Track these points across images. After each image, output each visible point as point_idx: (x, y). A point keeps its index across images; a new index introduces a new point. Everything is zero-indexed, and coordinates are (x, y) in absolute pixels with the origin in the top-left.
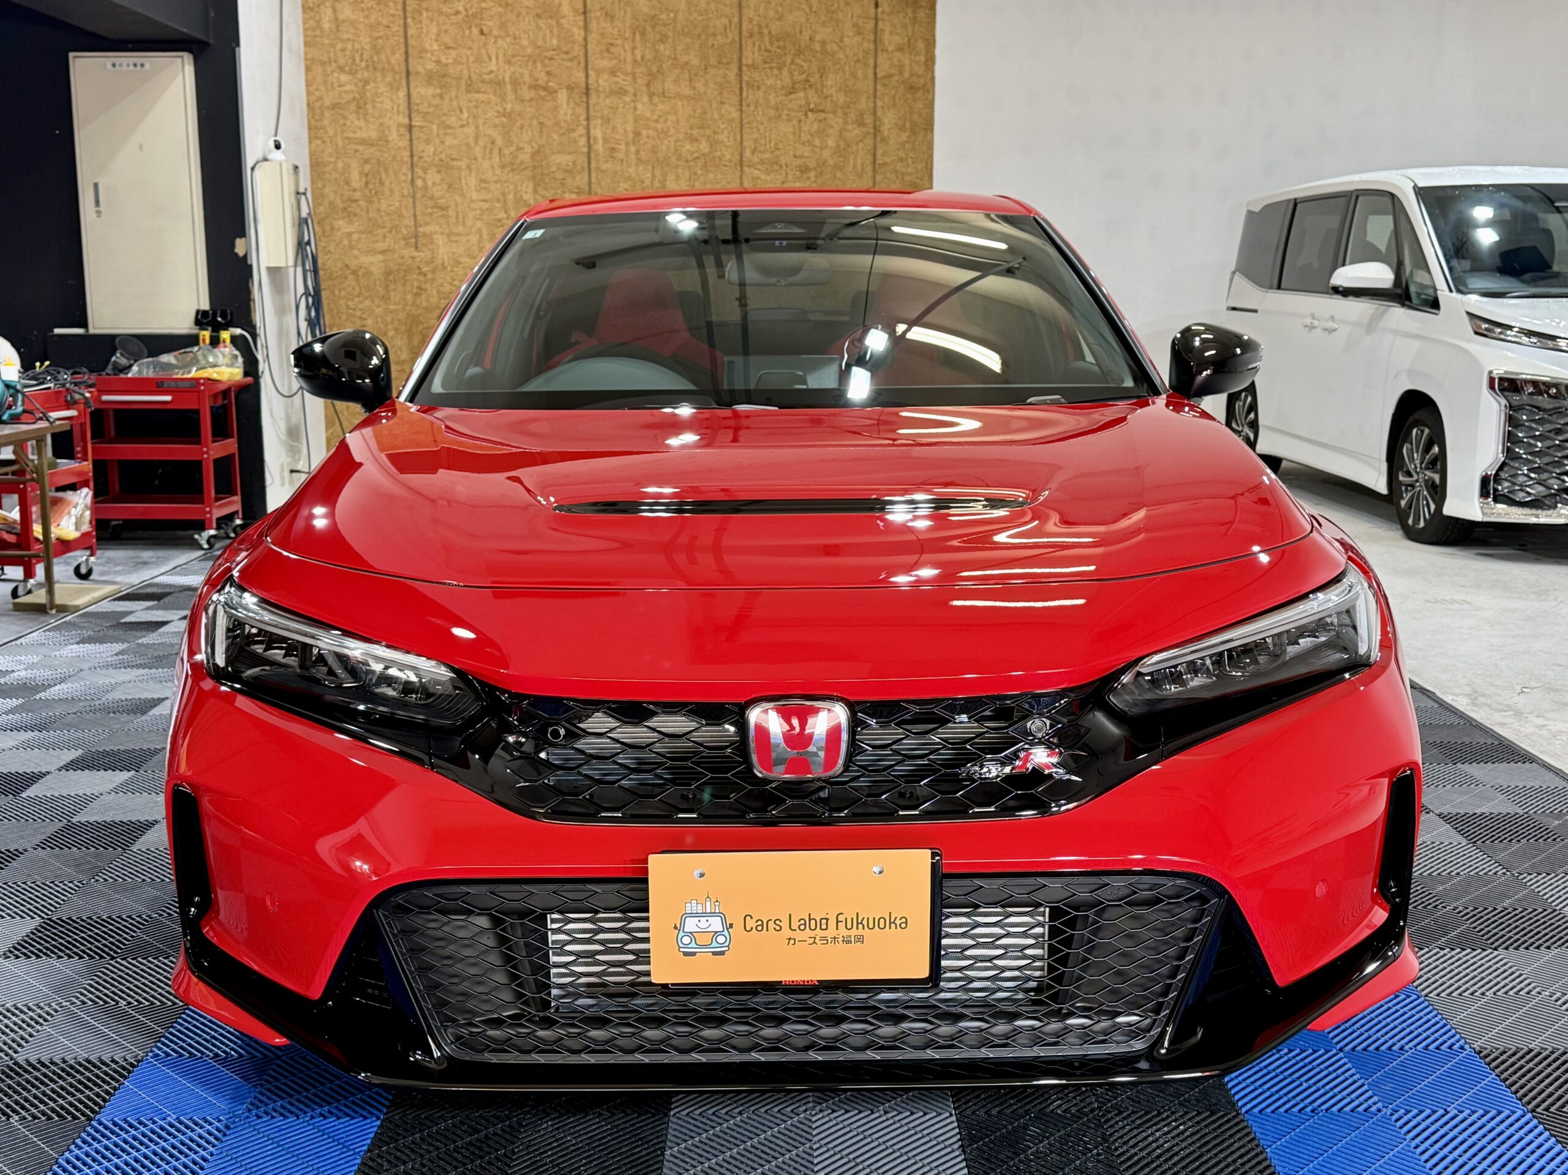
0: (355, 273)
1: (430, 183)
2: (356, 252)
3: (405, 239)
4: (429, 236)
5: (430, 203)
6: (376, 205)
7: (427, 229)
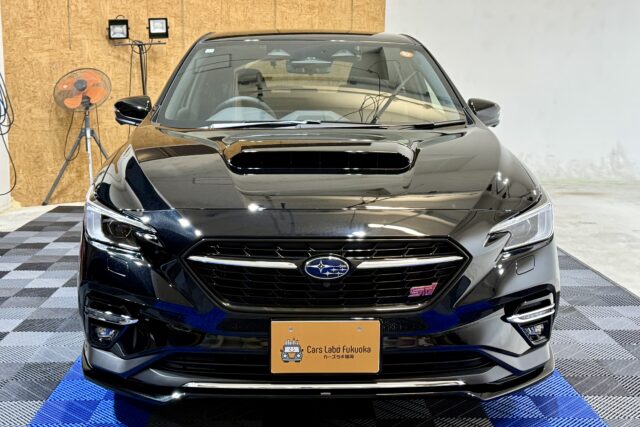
0: (29, 63)
1: (80, 8)
2: (30, 50)
3: (63, 43)
4: (79, 41)
5: (81, 21)
6: (44, 21)
7: (79, 37)
